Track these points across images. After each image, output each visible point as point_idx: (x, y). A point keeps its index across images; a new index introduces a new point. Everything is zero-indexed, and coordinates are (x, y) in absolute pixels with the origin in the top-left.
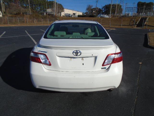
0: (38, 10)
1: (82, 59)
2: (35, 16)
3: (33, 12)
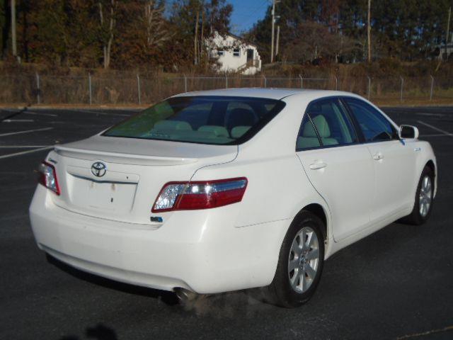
0: (415, 37)
1: (113, 188)
2: (381, 67)
3: (390, 49)
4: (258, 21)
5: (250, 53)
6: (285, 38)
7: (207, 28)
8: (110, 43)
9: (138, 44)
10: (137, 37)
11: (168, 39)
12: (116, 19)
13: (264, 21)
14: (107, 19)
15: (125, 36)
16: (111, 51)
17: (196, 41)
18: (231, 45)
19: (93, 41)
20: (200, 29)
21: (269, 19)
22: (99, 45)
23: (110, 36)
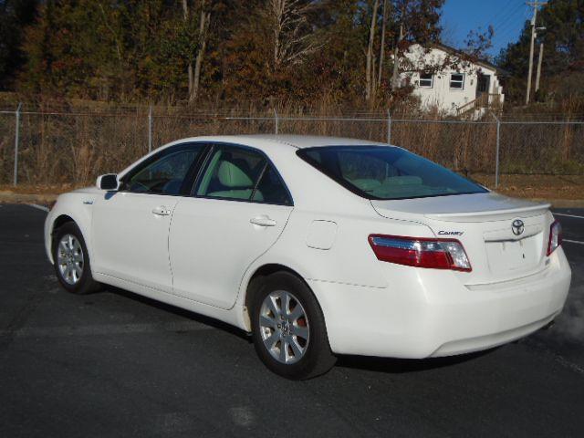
4: (509, 45)
5: (483, 82)
6: (551, 68)
7: (394, 29)
8: (199, 59)
9: (253, 62)
10: (251, 48)
11: (313, 51)
12: (213, 13)
13: (518, 44)
14: (195, 14)
15: (230, 44)
16: (202, 74)
17: (369, 54)
18: (441, 63)
19: (170, 56)
20: (379, 33)
21: (525, 40)
22: (180, 62)
23: (199, 47)
